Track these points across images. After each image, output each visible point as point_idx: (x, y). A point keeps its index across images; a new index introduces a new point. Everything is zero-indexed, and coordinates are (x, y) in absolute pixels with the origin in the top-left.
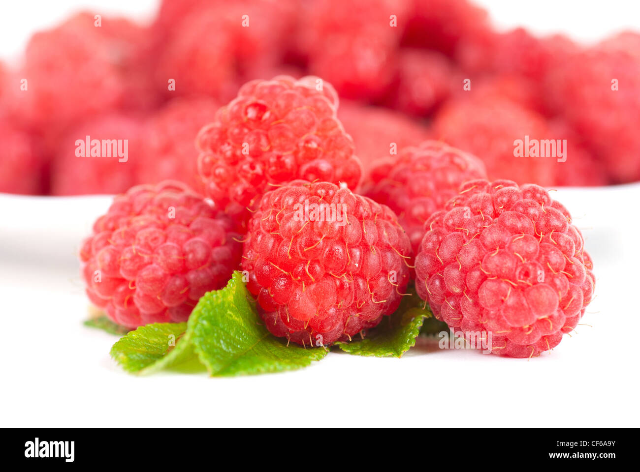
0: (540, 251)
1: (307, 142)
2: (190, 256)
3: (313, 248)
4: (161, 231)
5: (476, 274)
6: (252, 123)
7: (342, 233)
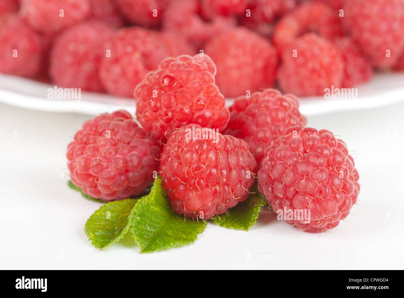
0: (329, 178)
1: (198, 101)
2: (130, 164)
3: (200, 172)
4: (113, 147)
5: (292, 189)
6: (167, 88)
7: (216, 163)
